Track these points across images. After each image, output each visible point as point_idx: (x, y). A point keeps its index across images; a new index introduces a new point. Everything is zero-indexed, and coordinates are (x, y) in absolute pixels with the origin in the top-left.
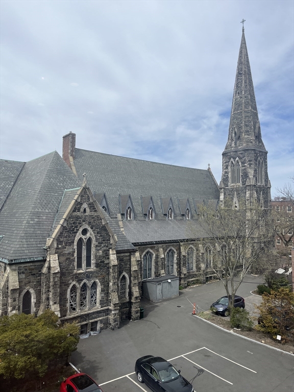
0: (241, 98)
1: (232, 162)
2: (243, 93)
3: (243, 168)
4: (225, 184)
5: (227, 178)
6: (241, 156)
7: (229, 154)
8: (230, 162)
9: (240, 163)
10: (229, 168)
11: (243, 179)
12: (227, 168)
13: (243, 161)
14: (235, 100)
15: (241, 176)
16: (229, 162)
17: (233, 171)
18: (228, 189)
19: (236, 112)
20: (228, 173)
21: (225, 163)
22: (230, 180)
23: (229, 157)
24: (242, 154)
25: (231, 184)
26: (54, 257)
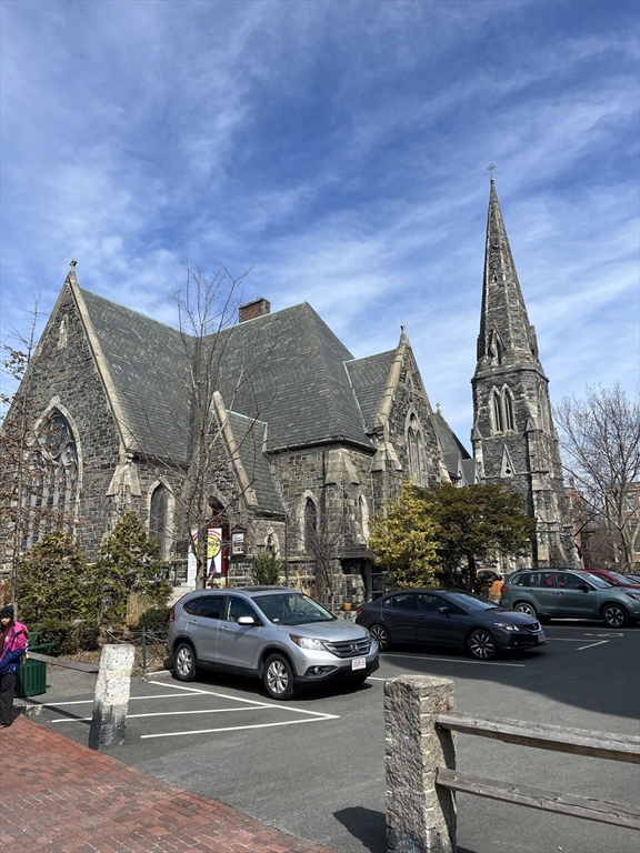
0: (501, 286)
1: (495, 394)
2: (504, 279)
3: (518, 401)
4: (483, 432)
5: (486, 421)
6: (512, 381)
7: (488, 379)
8: (491, 394)
9: (511, 394)
10: (490, 403)
11: (519, 420)
13: (516, 389)
14: (490, 290)
15: (514, 416)
16: (489, 392)
17: (498, 409)
18: (490, 440)
19: (495, 309)
20: (489, 413)
21: (481, 394)
22: (493, 424)
23: (487, 384)
24: (513, 377)
25: (494, 431)
26: (390, 446)
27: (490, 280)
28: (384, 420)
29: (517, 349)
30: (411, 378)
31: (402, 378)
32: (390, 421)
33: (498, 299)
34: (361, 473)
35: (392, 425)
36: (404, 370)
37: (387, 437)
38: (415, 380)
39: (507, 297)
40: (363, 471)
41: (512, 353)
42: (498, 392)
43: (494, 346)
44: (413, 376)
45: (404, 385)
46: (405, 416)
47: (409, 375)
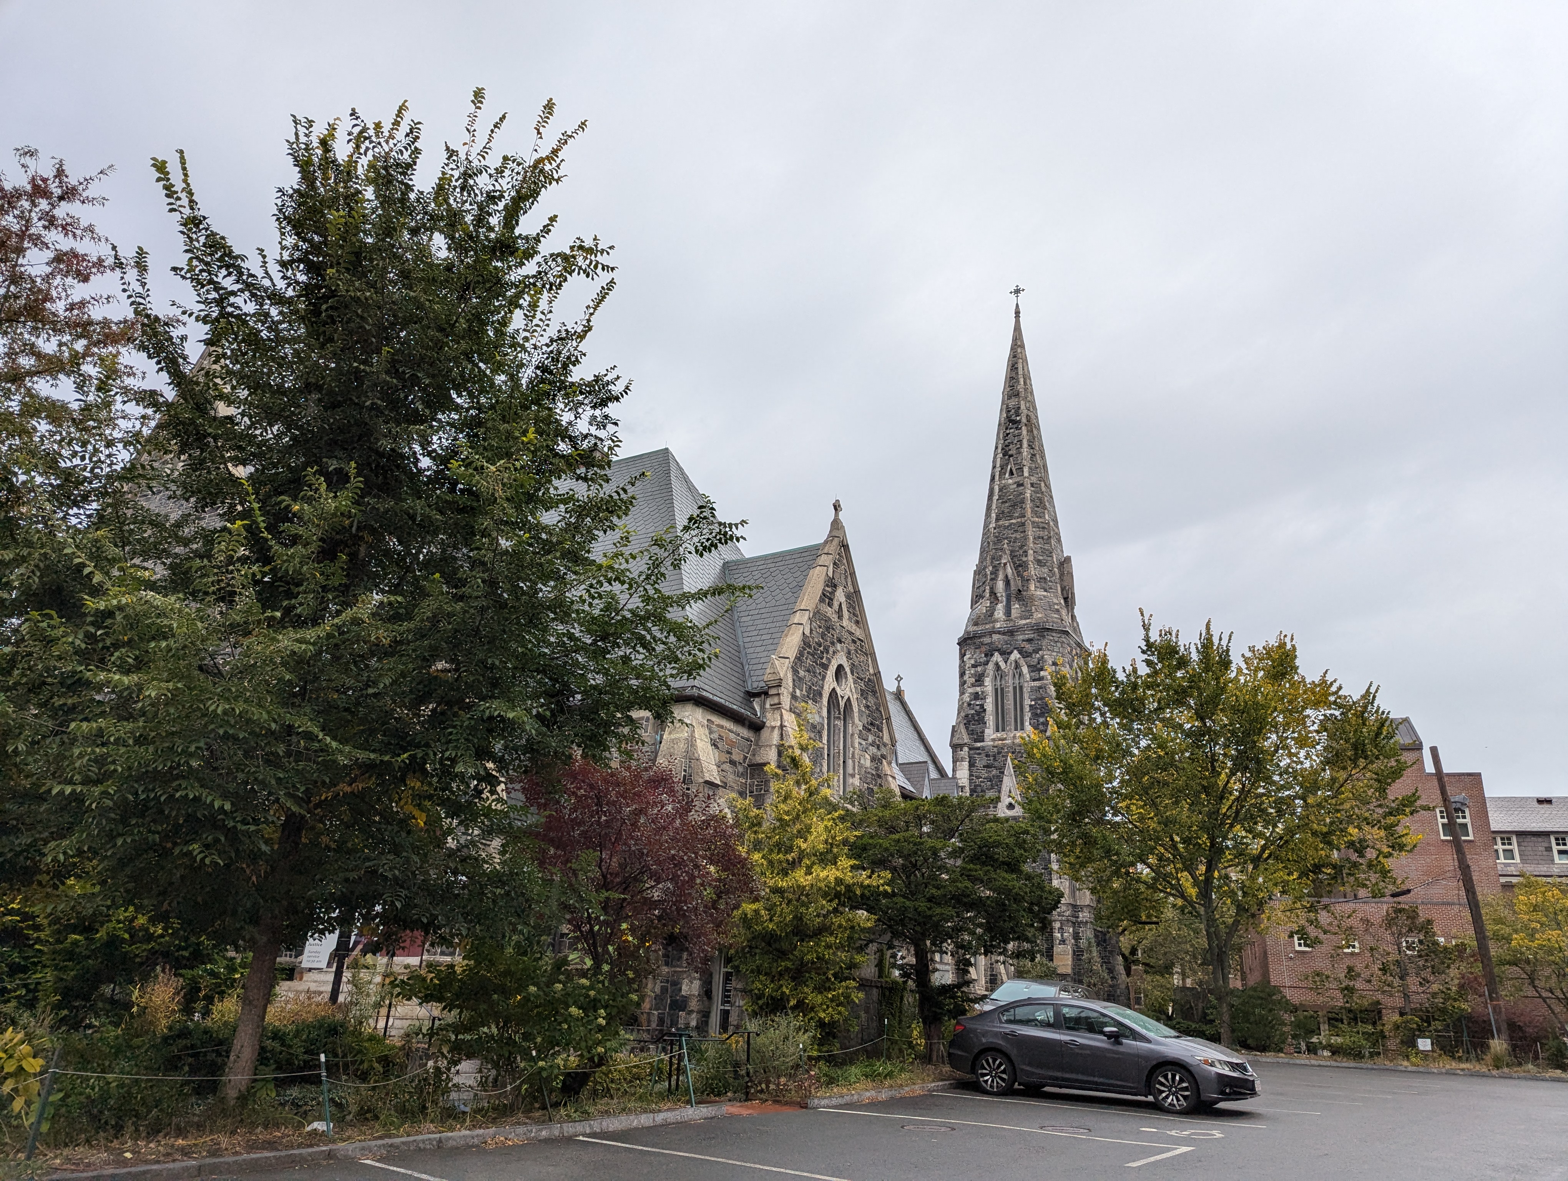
0: (1020, 485)
1: (997, 664)
2: (1026, 474)
3: (1037, 684)
4: (971, 733)
5: (978, 713)
6: (1029, 647)
7: (987, 640)
8: (991, 666)
9: (1025, 670)
10: (988, 681)
11: (1035, 715)
12: (979, 680)
13: (1034, 661)
14: (1000, 490)
15: (1027, 709)
16: (987, 663)
17: (999, 694)
18: (983, 748)
19: (1007, 523)
20: (985, 698)
21: (974, 666)
22: (990, 719)
23: (983, 649)
24: (1029, 641)
25: (990, 733)
26: (790, 720)
27: (1002, 474)
28: (784, 670)
29: (1040, 593)
30: (843, 599)
31: (827, 598)
32: (795, 671)
33: (1013, 506)
34: (727, 766)
35: (798, 681)
36: (831, 584)
37: (786, 701)
38: (851, 607)
39: (1029, 505)
40: (732, 763)
41: (1032, 598)
42: (1002, 665)
43: (1000, 585)
44: (848, 597)
45: (830, 612)
46: (825, 667)
47: (840, 596)
